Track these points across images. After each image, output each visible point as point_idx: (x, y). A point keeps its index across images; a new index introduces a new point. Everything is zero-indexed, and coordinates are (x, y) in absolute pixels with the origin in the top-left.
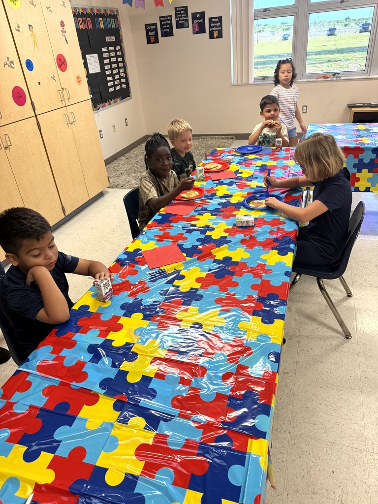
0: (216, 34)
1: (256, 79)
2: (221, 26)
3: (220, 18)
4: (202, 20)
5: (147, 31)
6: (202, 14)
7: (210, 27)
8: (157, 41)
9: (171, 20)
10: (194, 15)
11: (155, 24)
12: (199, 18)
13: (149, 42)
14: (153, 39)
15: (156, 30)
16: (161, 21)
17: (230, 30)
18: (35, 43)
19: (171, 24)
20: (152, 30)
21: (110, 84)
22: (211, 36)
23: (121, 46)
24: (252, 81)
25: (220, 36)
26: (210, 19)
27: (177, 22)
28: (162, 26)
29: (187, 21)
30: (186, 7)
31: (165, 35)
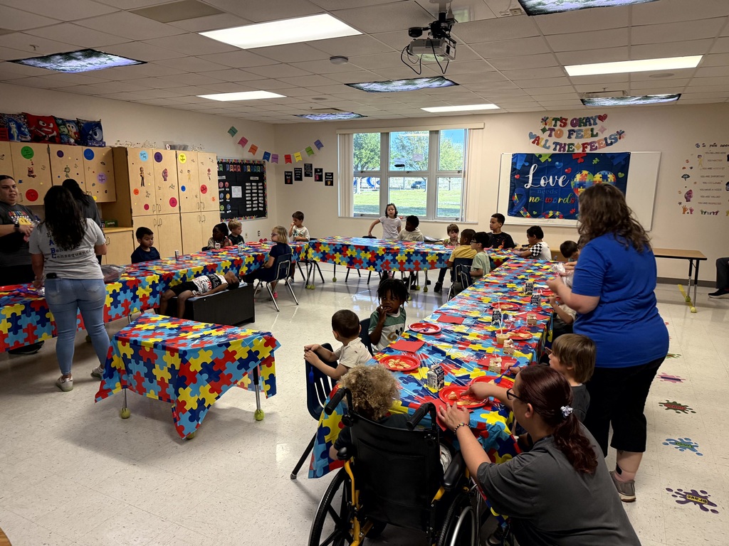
0: (329, 183)
1: (355, 215)
2: (332, 178)
3: (332, 174)
4: (320, 174)
5: (286, 176)
6: (321, 170)
7: (326, 178)
8: (291, 183)
9: (301, 171)
10: (316, 170)
11: (291, 172)
12: (319, 172)
13: (286, 183)
14: (289, 181)
15: (291, 176)
16: (295, 171)
17: (338, 182)
18: (189, 178)
19: (301, 174)
20: (288, 176)
21: (248, 206)
22: (326, 184)
23: (263, 184)
24: (352, 216)
25: (332, 184)
26: (326, 174)
27: (305, 172)
28: (295, 174)
29: (312, 173)
30: (311, 165)
31: (296, 179)
